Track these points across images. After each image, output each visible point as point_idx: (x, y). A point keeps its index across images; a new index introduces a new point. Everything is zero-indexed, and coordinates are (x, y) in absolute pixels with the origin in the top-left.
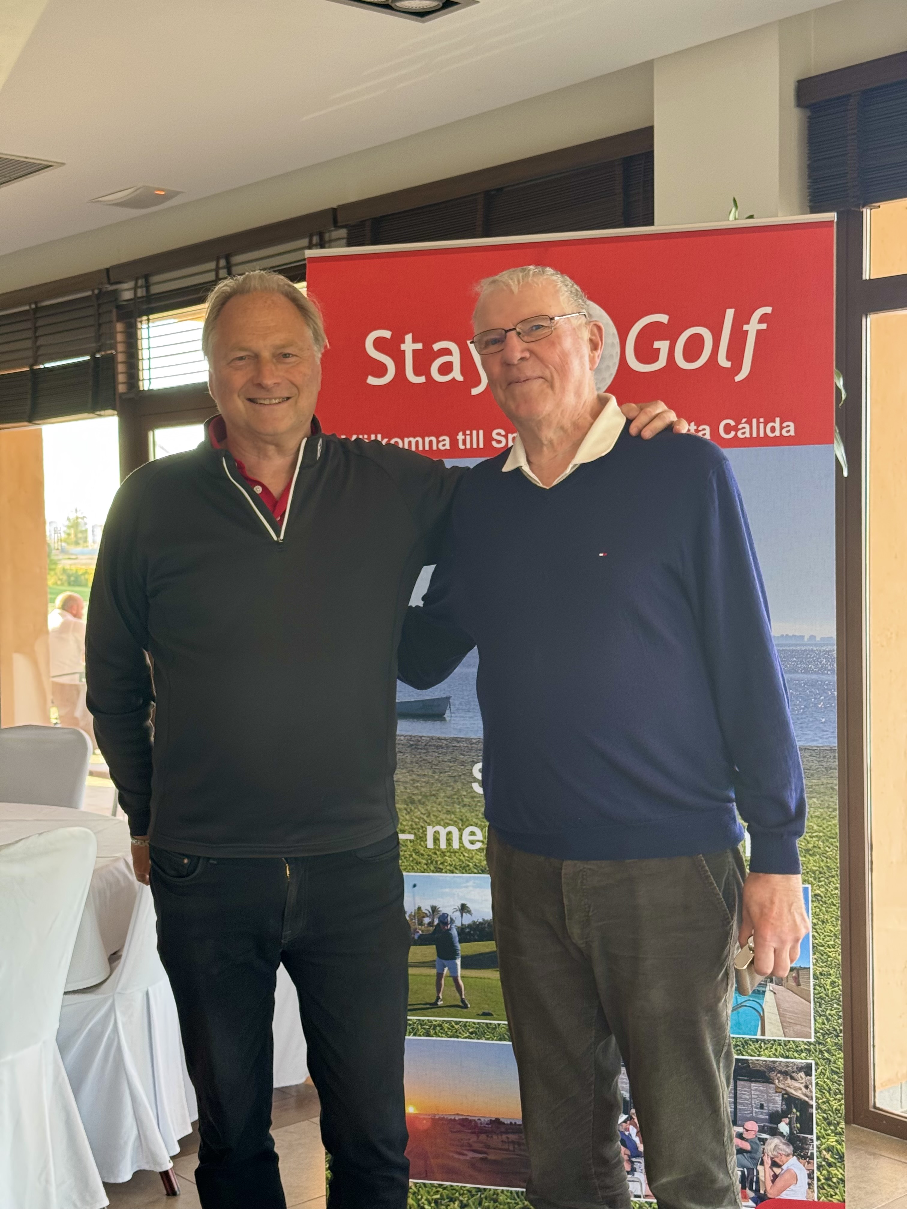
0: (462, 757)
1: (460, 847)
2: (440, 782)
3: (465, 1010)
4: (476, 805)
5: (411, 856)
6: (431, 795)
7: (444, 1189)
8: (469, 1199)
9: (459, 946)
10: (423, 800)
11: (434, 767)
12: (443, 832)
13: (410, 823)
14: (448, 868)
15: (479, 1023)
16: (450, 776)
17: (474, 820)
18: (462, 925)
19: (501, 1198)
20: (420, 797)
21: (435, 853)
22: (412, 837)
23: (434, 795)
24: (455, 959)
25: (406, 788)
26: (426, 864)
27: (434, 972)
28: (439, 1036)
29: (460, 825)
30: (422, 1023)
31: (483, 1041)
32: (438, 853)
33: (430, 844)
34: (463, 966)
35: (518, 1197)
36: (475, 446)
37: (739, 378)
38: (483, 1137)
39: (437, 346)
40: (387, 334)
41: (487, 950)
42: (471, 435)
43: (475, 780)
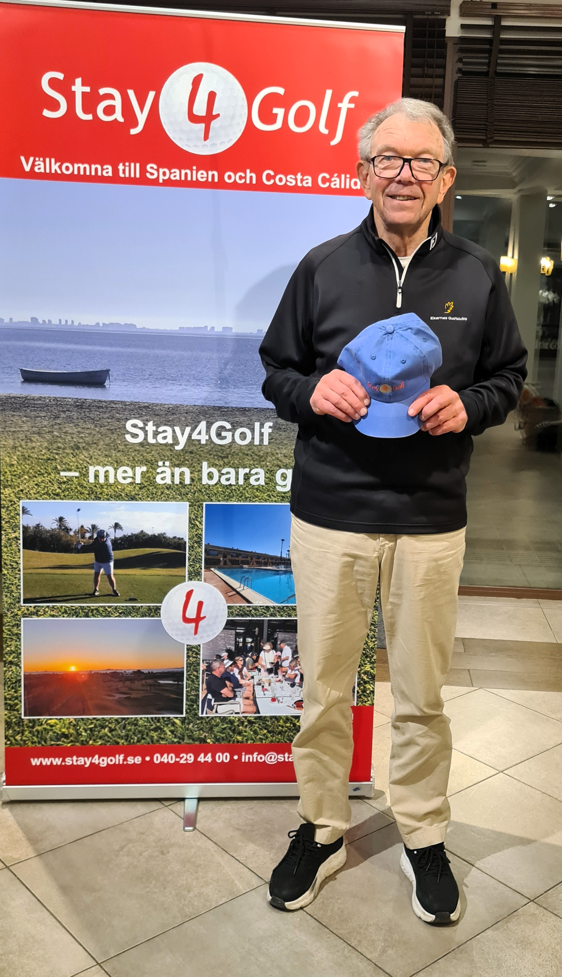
0: (118, 415)
1: (115, 482)
2: (101, 433)
3: (117, 598)
4: (128, 451)
5: (76, 488)
6: (93, 444)
7: (97, 720)
8: (116, 725)
9: (112, 553)
10: (87, 447)
11: (96, 422)
12: (102, 471)
13: (76, 464)
14: (105, 497)
15: (126, 606)
16: (108, 429)
17: (126, 462)
18: (115, 538)
19: (140, 722)
20: (84, 445)
21: (96, 486)
22: (77, 474)
23: (95, 443)
24: (109, 562)
25: (72, 438)
26: (88, 494)
27: (93, 571)
28: (95, 617)
29: (115, 466)
30: (82, 608)
31: (130, 618)
32: (97, 486)
33: (92, 479)
34: (115, 567)
35: (153, 720)
36: (132, 176)
37: (334, 143)
38: (128, 683)
39: (103, 91)
40: (60, 76)
41: (134, 555)
42: (130, 166)
43: (128, 432)
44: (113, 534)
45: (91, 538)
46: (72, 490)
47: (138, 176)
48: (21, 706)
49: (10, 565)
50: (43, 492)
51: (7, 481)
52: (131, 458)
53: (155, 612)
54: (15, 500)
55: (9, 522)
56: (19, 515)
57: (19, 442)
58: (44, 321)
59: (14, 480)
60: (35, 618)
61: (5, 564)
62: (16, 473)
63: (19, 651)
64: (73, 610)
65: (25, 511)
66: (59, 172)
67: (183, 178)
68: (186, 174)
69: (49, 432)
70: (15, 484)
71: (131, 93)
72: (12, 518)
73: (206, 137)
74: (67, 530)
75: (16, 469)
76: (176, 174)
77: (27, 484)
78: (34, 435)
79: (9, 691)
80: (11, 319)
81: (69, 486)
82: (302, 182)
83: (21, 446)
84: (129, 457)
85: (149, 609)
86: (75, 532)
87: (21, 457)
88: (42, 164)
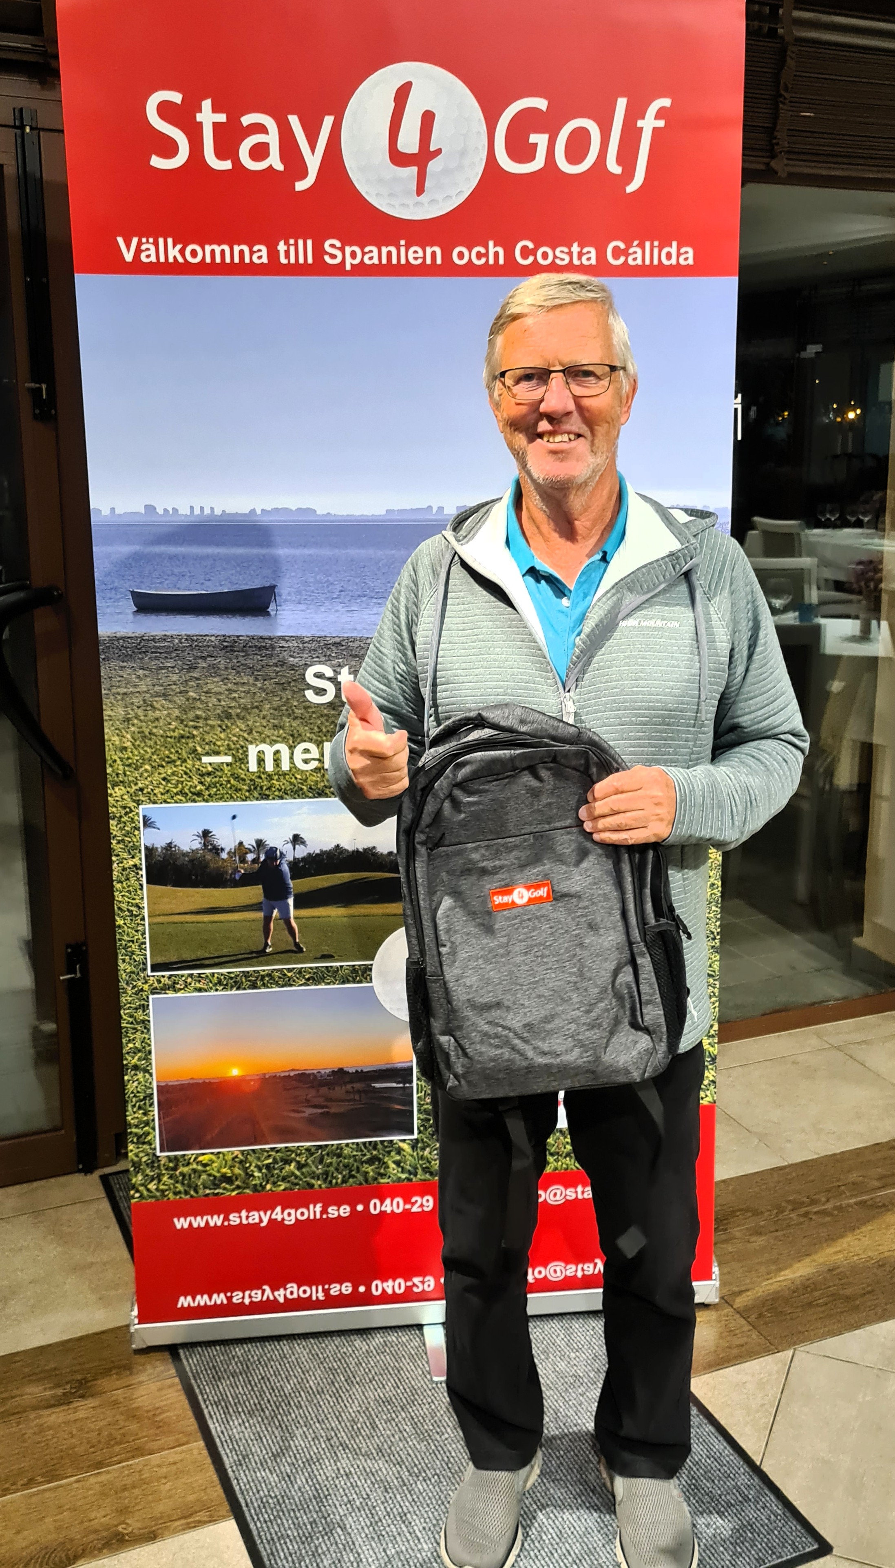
0: (292, 659)
1: (291, 768)
2: (264, 690)
3: (301, 955)
4: (310, 716)
5: (229, 782)
6: (253, 708)
7: (277, 1152)
8: (307, 1158)
9: (291, 883)
10: (243, 714)
11: (256, 673)
12: (269, 751)
13: (227, 742)
14: (277, 793)
15: (317, 968)
16: (276, 683)
17: (308, 735)
18: (295, 859)
19: (346, 1151)
20: (239, 711)
21: (260, 777)
22: (229, 759)
23: (257, 707)
24: (287, 898)
25: (219, 700)
26: (249, 791)
27: (261, 915)
28: (268, 987)
29: (291, 742)
30: (246, 975)
31: (322, 986)
32: (263, 776)
33: (253, 766)
34: (296, 907)
35: (366, 1147)
36: (301, 261)
37: (631, 188)
38: (324, 1090)
39: (247, 120)
40: (176, 97)
41: (326, 884)
42: (296, 245)
43: (309, 687)
44: (291, 853)
45: (254, 861)
46: (221, 785)
47: (310, 260)
48: (155, 1137)
49: (128, 910)
50: (175, 791)
51: (117, 775)
52: (316, 728)
53: (363, 975)
54: (132, 805)
55: (123, 841)
56: (138, 829)
57: (133, 710)
58: (166, 510)
59: (128, 773)
60: (171, 994)
61: (119, 908)
62: (130, 761)
63: (148, 1048)
64: (231, 978)
65: (147, 823)
66: (181, 260)
67: (384, 261)
68: (389, 254)
69: (180, 693)
70: (131, 779)
71: (294, 120)
72: (127, 834)
73: (420, 190)
74: (217, 850)
75: (130, 754)
76: (373, 255)
77: (149, 779)
78: (156, 699)
79: (135, 1113)
80: (113, 509)
81: (217, 779)
82: (580, 258)
83: (137, 717)
84: (312, 726)
85: (354, 969)
86: (229, 853)
87: (137, 736)
88: (152, 248)
